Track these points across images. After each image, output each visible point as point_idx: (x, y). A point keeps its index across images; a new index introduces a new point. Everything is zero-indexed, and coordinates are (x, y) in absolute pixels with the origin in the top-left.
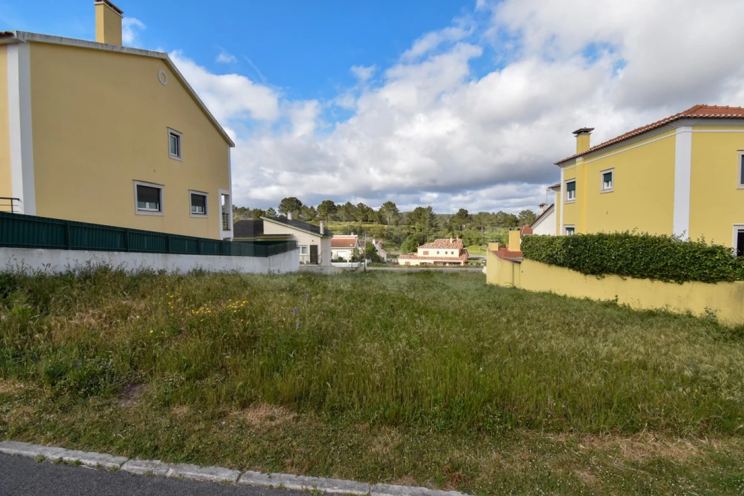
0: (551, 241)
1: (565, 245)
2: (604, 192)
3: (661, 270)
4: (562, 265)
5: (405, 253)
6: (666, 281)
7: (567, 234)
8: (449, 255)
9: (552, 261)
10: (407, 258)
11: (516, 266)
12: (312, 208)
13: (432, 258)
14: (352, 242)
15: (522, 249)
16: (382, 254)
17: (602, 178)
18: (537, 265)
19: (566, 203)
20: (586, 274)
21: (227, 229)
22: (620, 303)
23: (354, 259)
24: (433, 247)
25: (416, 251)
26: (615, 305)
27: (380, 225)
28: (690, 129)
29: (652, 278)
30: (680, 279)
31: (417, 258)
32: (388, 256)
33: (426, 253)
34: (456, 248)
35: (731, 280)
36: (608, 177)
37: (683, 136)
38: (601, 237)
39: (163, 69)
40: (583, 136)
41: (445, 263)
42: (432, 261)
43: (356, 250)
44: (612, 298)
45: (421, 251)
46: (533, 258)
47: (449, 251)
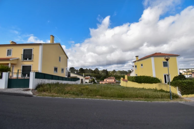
0: (132, 77)
1: (135, 78)
2: (142, 68)
3: (149, 82)
4: (135, 82)
5: (101, 80)
6: (150, 84)
7: (136, 76)
8: (112, 81)
9: (133, 81)
10: (102, 82)
11: (127, 82)
12: (77, 70)
13: (108, 82)
14: (89, 78)
15: (128, 79)
16: (96, 81)
17: (141, 65)
18: (131, 82)
19: (135, 70)
20: (139, 83)
21: (66, 76)
22: (144, 88)
23: (89, 82)
24: (108, 79)
25: (104, 80)
26: (144, 89)
27: (94, 74)
28: (153, 58)
29: (148, 83)
30: (152, 83)
31: (104, 82)
32: (97, 81)
33: (106, 81)
34: (113, 79)
35: (158, 83)
36: (142, 65)
37: (152, 59)
38: (140, 76)
39: (59, 46)
40: (137, 57)
41: (111, 83)
42: (108, 83)
43: (90, 80)
44: (143, 87)
45: (105, 80)
46: (130, 81)
47: (112, 80)
